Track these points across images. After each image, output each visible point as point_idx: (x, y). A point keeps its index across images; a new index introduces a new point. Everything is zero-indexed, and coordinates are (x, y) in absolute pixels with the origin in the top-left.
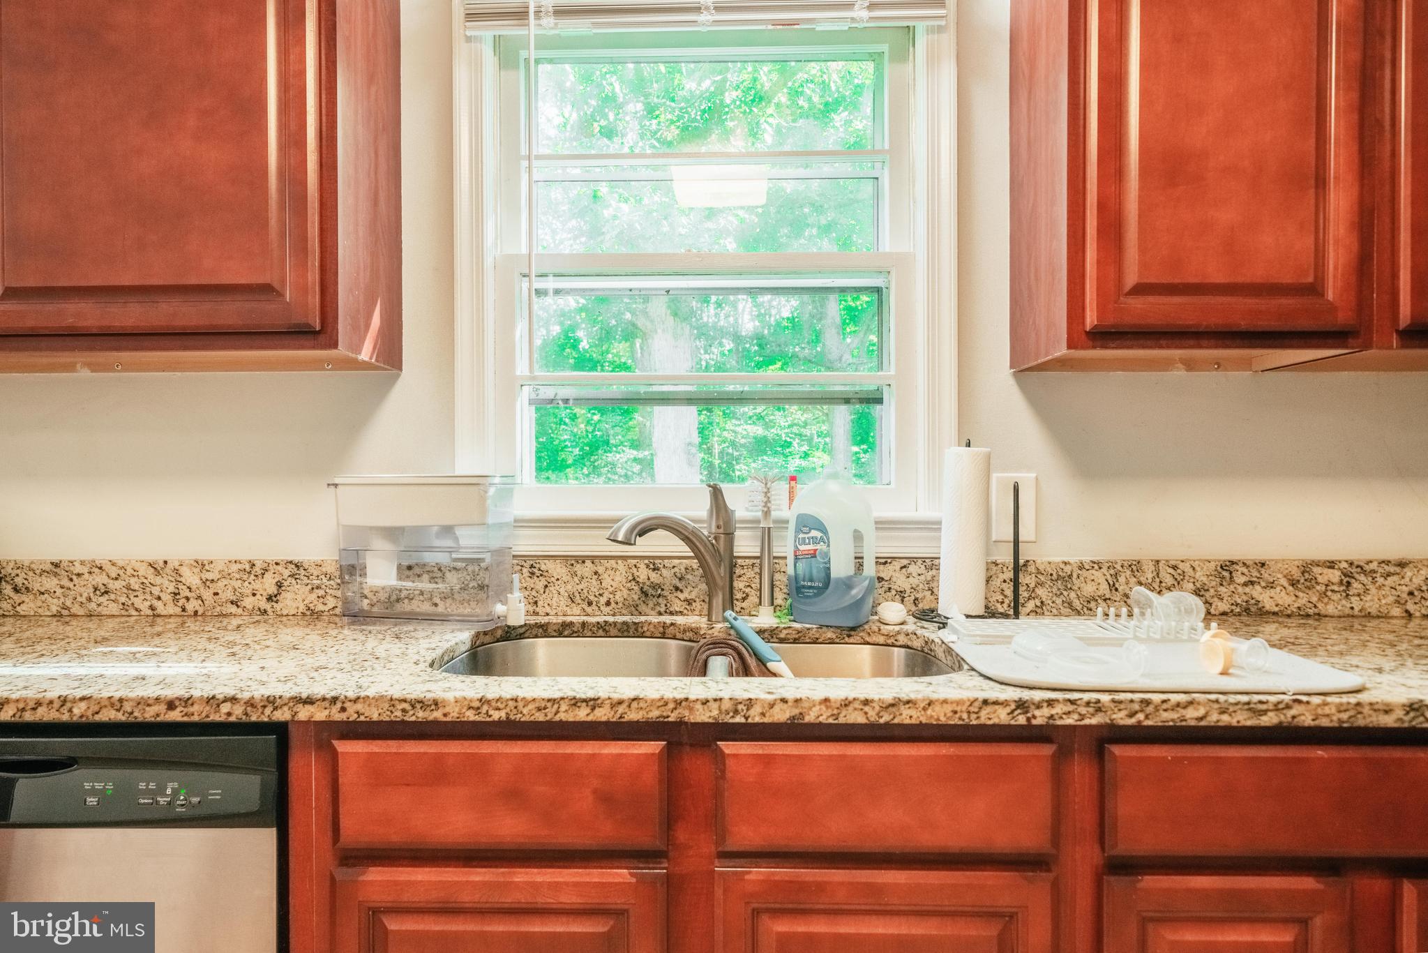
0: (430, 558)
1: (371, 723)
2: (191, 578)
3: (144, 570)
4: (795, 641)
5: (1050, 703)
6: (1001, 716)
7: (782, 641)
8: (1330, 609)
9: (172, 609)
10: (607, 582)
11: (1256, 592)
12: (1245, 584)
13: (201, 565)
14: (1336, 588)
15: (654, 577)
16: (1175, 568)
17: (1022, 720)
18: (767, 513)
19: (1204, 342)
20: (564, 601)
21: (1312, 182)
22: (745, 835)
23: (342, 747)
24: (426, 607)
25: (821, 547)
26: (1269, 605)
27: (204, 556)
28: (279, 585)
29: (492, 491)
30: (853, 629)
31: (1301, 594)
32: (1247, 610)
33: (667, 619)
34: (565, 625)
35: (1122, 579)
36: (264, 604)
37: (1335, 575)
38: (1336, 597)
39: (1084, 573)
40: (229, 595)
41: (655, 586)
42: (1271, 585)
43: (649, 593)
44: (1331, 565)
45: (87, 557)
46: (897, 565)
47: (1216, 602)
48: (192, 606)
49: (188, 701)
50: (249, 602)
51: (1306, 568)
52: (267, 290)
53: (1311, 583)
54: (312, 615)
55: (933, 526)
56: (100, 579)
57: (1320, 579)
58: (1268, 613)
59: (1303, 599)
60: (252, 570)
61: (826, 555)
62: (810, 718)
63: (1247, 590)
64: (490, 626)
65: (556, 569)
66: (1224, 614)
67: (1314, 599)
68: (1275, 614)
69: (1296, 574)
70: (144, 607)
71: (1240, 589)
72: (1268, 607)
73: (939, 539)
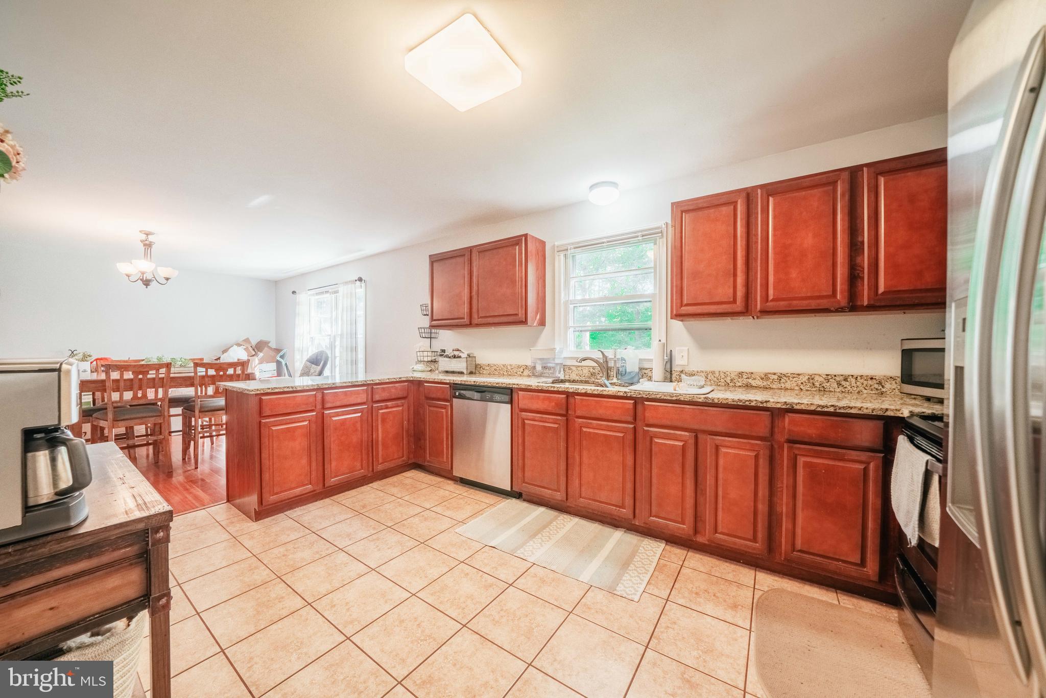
0: (549, 365)
1: (522, 388)
2: (509, 368)
3: (502, 366)
4: (619, 386)
5: (631, 392)
6: (621, 394)
7: (616, 386)
8: (774, 386)
9: (506, 374)
10: (584, 372)
11: (750, 381)
12: (746, 378)
13: (511, 365)
14: (776, 380)
15: (594, 371)
16: (725, 373)
17: (625, 395)
18: (615, 357)
19: (705, 316)
20: (575, 375)
21: (732, 276)
22: (579, 413)
23: (520, 392)
24: (548, 375)
25: (625, 364)
26: (754, 384)
27: (511, 364)
28: (523, 370)
29: (557, 351)
30: (632, 384)
31: (764, 382)
32: (747, 386)
33: (596, 380)
34: (574, 380)
35: (709, 376)
36: (521, 373)
37: (776, 377)
38: (776, 383)
39: (698, 374)
40: (515, 371)
41: (594, 373)
42: (755, 379)
43: (593, 374)
44: (775, 374)
45: (493, 363)
46: (649, 370)
47: (737, 383)
48: (509, 373)
49: (499, 383)
50: (518, 373)
51: (766, 375)
52: (516, 315)
53: (768, 379)
54: (529, 376)
55: (651, 360)
56: (495, 367)
57: (771, 378)
58: (754, 387)
59: (765, 383)
60: (519, 367)
61: (626, 366)
62: (588, 392)
63: (747, 380)
64: (557, 379)
65: (574, 368)
66: (740, 386)
67: (769, 383)
68: (756, 387)
69: (763, 376)
70: (502, 373)
71: (745, 380)
72: (754, 385)
73: (652, 364)
